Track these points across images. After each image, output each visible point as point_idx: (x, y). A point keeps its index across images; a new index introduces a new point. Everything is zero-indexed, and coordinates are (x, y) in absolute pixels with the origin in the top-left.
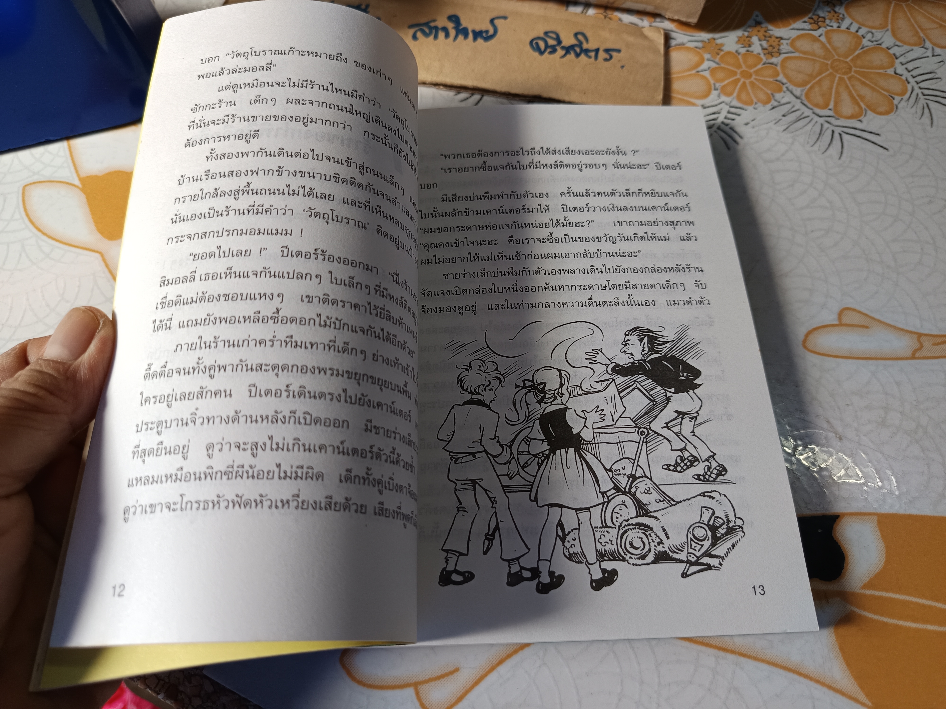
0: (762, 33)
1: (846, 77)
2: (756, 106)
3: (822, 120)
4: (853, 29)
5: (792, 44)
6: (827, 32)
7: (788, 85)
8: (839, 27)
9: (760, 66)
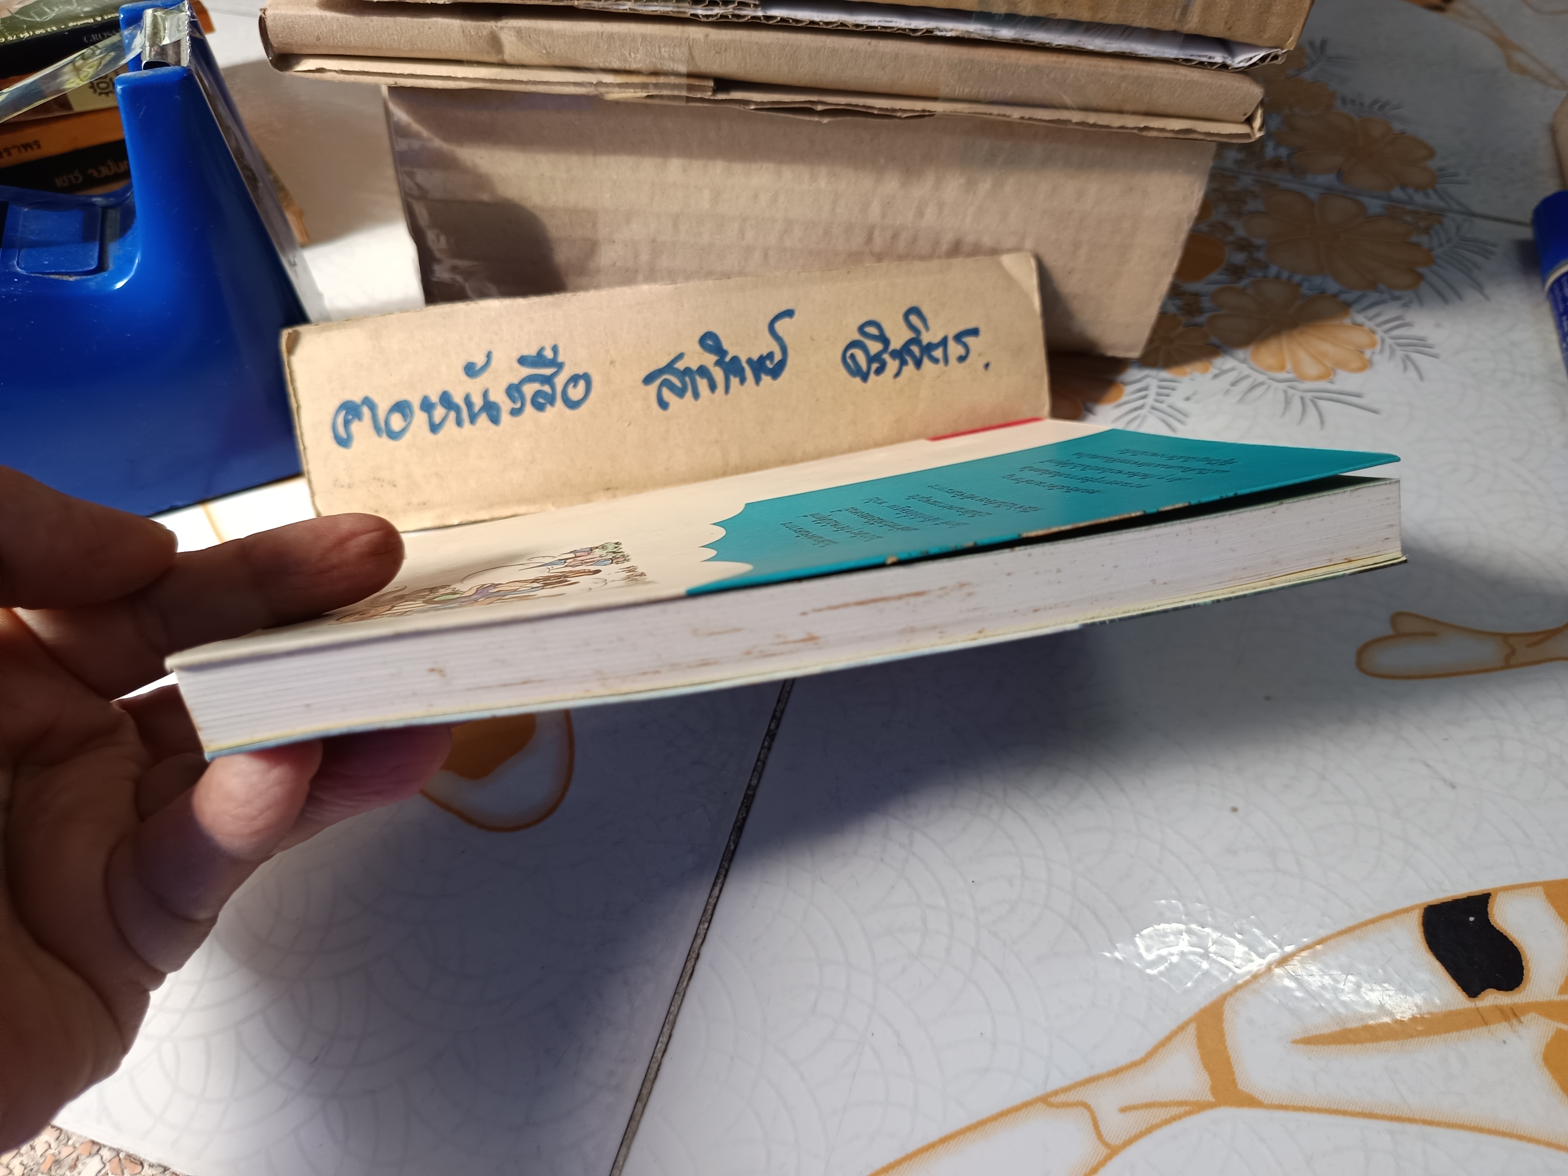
4: (1284, 277)
5: (1214, 300)
6: (1253, 283)
7: (1225, 347)
8: (1265, 276)
9: (1181, 329)
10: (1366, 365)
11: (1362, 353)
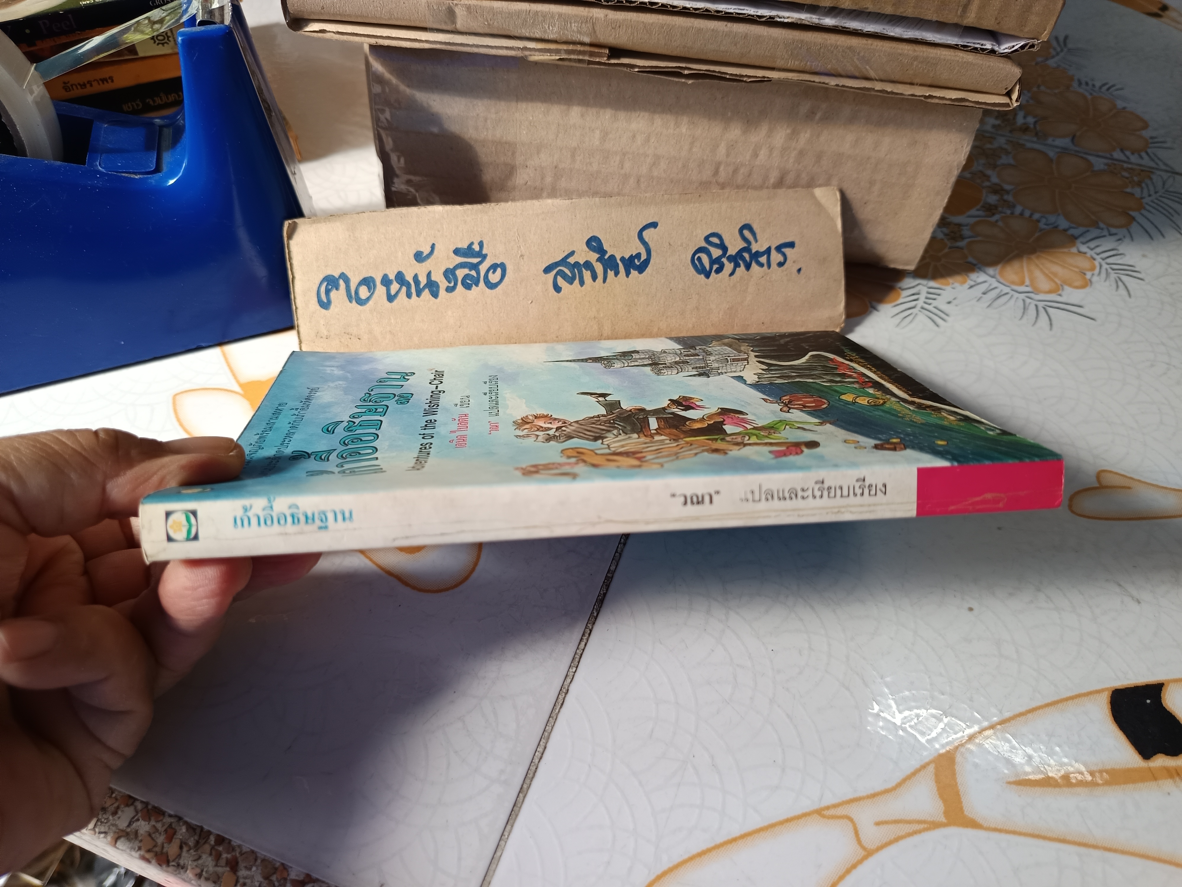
2: (953, 286)
3: (1022, 296)
4: (1027, 215)
5: (972, 230)
6: (1003, 218)
7: (979, 265)
8: (1012, 213)
10: (1086, 284)
11: (1085, 274)
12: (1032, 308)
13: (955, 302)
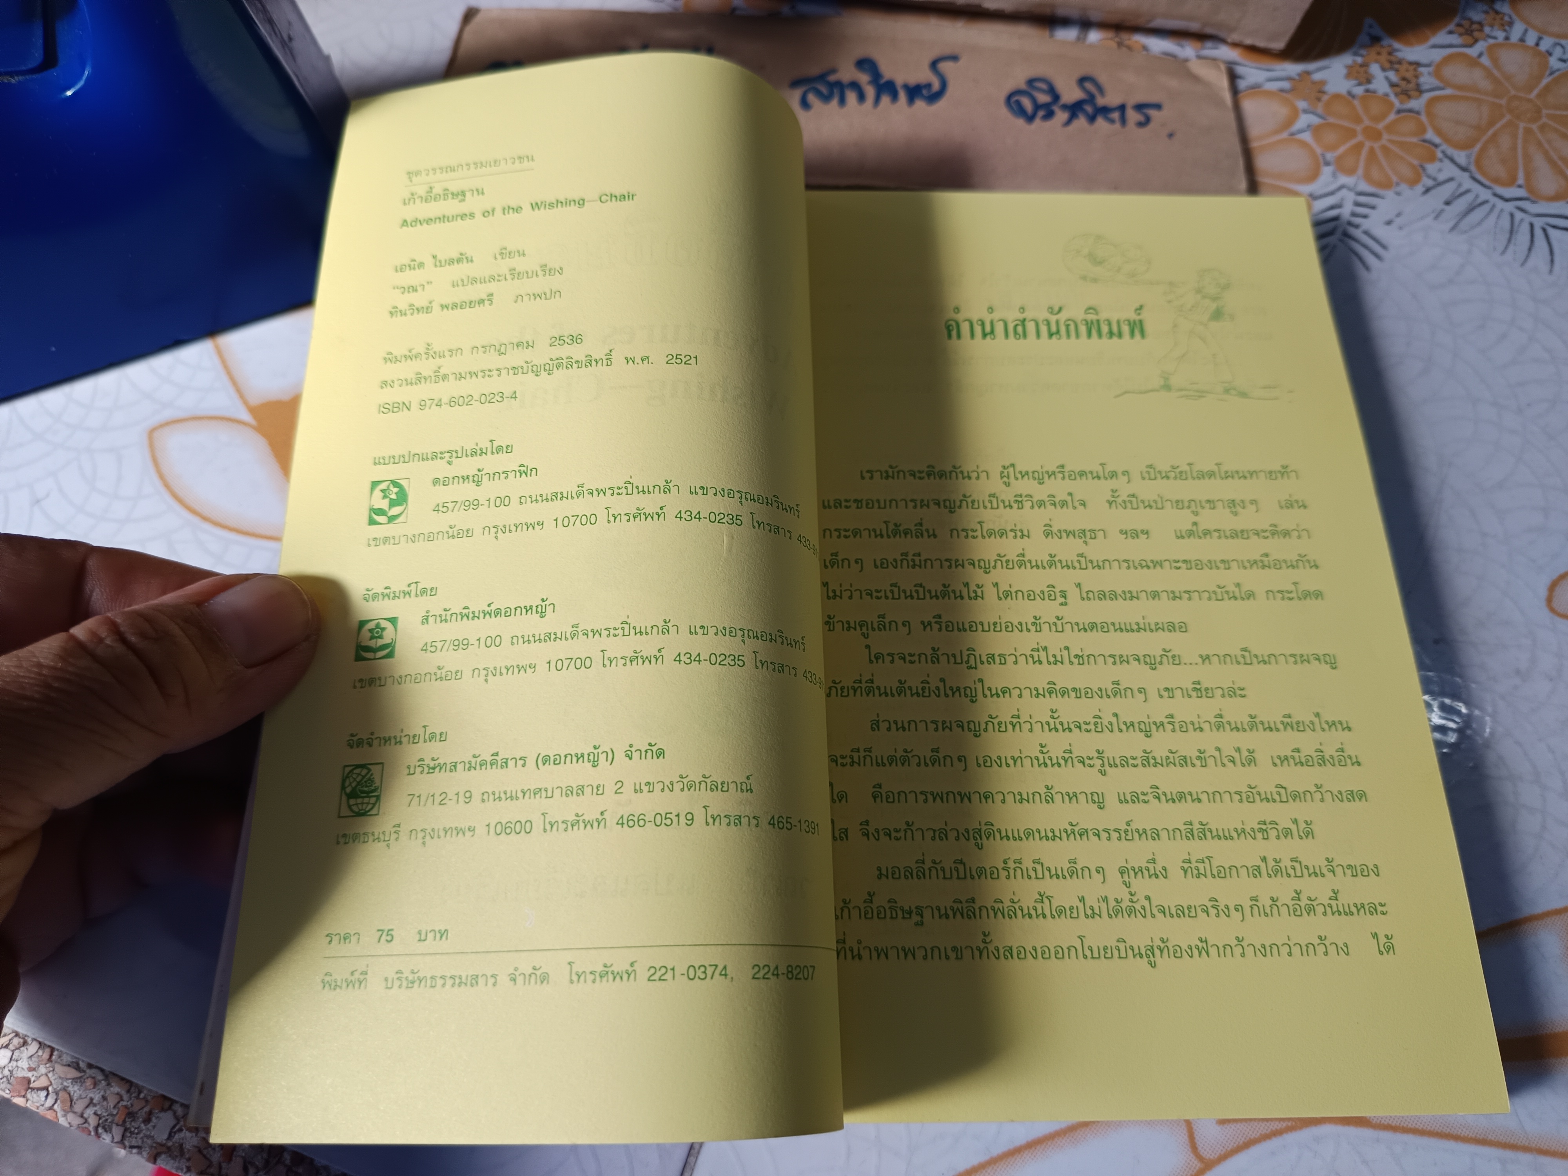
0: (1384, 57)
1: (1534, 127)
2: (1398, 189)
3: (1509, 207)
4: (1531, 40)
5: (1437, 74)
6: (1491, 48)
7: (1444, 147)
8: (1507, 38)
9: (1392, 117)
12: (1525, 229)
13: (1398, 221)
